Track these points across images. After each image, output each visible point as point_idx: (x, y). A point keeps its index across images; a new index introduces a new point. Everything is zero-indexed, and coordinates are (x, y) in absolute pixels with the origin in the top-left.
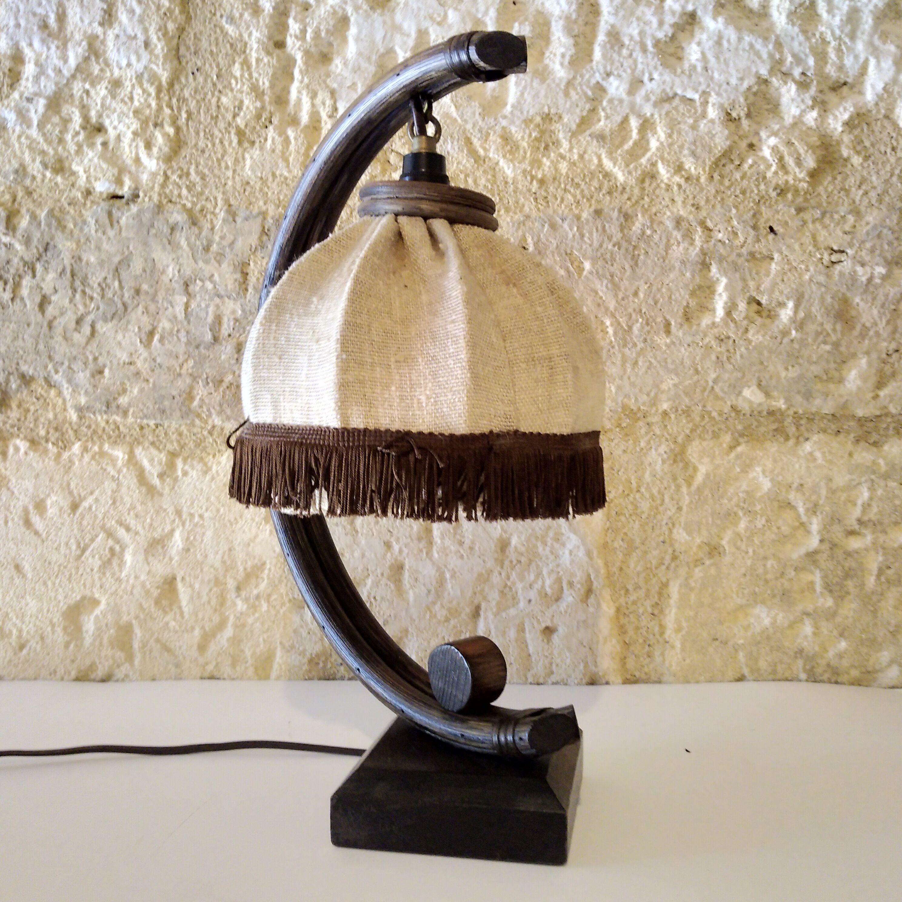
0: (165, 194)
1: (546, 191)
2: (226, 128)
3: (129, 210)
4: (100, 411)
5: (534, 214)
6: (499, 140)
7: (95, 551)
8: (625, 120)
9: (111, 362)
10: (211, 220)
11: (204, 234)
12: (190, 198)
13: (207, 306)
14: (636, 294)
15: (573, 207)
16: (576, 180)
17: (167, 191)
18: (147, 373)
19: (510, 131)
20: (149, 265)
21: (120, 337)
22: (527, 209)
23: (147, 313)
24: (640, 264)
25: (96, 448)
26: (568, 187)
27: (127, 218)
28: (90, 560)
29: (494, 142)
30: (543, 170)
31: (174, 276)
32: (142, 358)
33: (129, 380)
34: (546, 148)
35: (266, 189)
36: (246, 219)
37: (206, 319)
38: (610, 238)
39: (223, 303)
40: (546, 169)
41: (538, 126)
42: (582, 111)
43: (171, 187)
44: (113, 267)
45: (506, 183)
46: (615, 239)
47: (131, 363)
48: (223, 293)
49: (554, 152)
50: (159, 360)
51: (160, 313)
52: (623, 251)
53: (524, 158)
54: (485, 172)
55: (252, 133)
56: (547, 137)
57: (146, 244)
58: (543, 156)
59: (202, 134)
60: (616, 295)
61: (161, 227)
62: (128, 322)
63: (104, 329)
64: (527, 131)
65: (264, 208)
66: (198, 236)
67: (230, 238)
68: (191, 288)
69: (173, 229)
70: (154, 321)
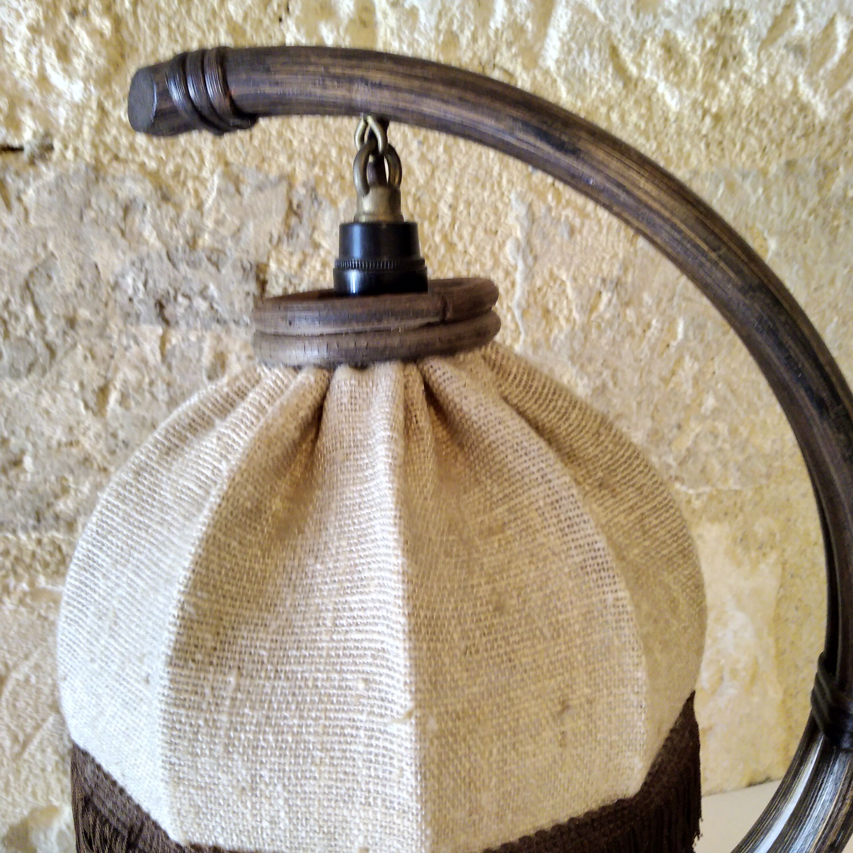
0: (104, 144)
1: (721, 132)
2: (208, 22)
3: (38, 175)
4: (25, 529)
5: (704, 167)
6: (660, 52)
7: (46, 743)
8: (832, 22)
9: (34, 444)
10: (196, 192)
11: (185, 216)
12: (151, 151)
13: (200, 339)
14: (832, 282)
15: (758, 156)
16: (762, 116)
17: (108, 139)
18: (104, 457)
19: (675, 37)
20: (89, 276)
21: (45, 401)
22: (694, 161)
23: (93, 357)
24: (839, 240)
25: (24, 586)
26: (752, 126)
27: (38, 192)
28: (39, 756)
29: (653, 55)
30: (720, 101)
31: (136, 290)
32: (91, 434)
33: (72, 472)
34: (725, 64)
35: (288, 134)
36: (260, 188)
37: (199, 360)
38: (804, 203)
39: (228, 331)
40: (724, 98)
41: (714, 29)
42: (775, 7)
43: (114, 131)
44: (21, 281)
45: (666, 120)
46: (810, 205)
47: (71, 444)
48: (226, 316)
49: (736, 72)
50: (122, 435)
51: (117, 356)
52: (820, 221)
53: (694, 80)
54: (637, 102)
55: (257, 31)
56: (725, 48)
57: (77, 238)
58: (720, 78)
59: (164, 33)
60: (808, 285)
61: (104, 207)
62: (60, 375)
63: (16, 390)
64: (700, 38)
65: (288, 168)
66: (175, 222)
67: (232, 221)
68: (169, 311)
69: (126, 210)
70: (107, 370)
